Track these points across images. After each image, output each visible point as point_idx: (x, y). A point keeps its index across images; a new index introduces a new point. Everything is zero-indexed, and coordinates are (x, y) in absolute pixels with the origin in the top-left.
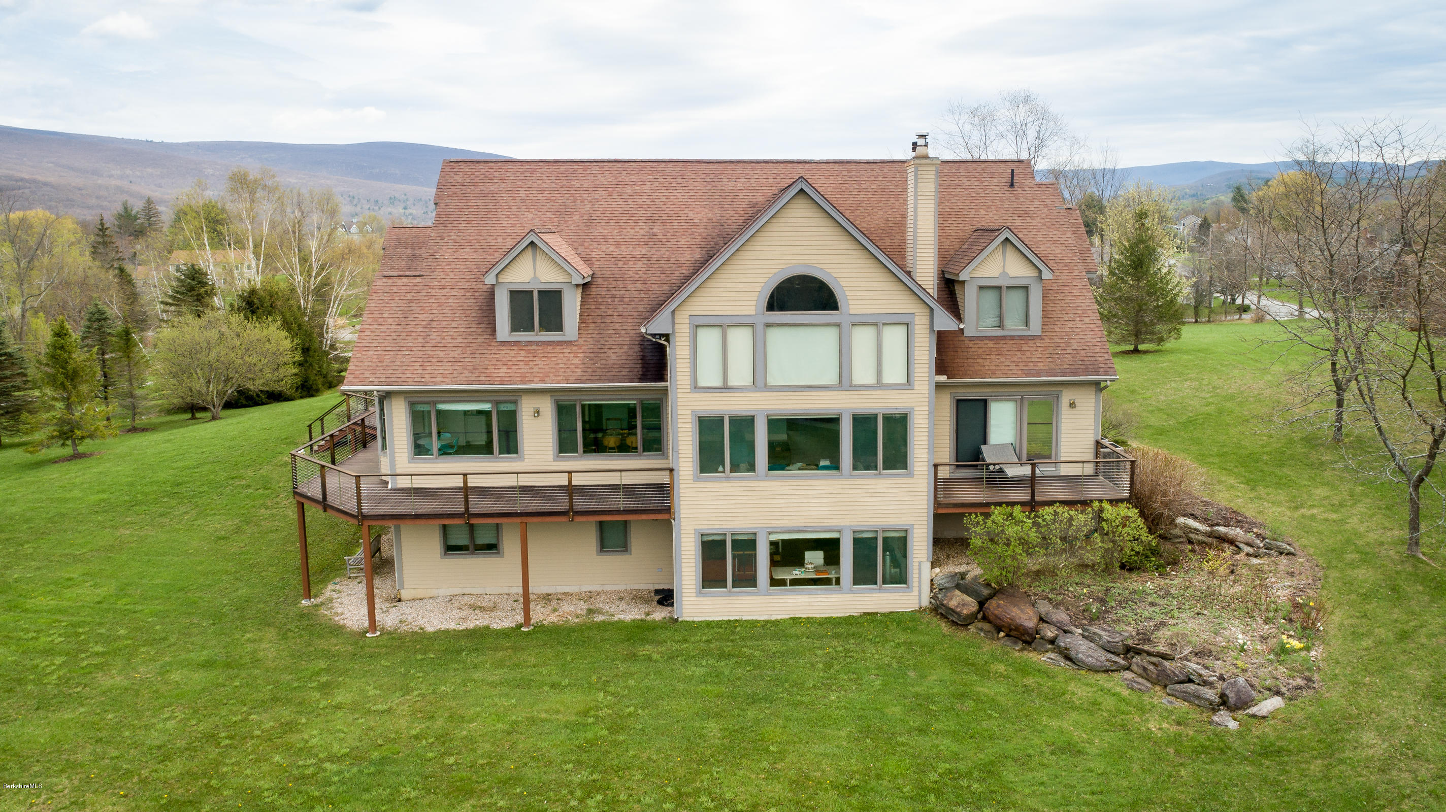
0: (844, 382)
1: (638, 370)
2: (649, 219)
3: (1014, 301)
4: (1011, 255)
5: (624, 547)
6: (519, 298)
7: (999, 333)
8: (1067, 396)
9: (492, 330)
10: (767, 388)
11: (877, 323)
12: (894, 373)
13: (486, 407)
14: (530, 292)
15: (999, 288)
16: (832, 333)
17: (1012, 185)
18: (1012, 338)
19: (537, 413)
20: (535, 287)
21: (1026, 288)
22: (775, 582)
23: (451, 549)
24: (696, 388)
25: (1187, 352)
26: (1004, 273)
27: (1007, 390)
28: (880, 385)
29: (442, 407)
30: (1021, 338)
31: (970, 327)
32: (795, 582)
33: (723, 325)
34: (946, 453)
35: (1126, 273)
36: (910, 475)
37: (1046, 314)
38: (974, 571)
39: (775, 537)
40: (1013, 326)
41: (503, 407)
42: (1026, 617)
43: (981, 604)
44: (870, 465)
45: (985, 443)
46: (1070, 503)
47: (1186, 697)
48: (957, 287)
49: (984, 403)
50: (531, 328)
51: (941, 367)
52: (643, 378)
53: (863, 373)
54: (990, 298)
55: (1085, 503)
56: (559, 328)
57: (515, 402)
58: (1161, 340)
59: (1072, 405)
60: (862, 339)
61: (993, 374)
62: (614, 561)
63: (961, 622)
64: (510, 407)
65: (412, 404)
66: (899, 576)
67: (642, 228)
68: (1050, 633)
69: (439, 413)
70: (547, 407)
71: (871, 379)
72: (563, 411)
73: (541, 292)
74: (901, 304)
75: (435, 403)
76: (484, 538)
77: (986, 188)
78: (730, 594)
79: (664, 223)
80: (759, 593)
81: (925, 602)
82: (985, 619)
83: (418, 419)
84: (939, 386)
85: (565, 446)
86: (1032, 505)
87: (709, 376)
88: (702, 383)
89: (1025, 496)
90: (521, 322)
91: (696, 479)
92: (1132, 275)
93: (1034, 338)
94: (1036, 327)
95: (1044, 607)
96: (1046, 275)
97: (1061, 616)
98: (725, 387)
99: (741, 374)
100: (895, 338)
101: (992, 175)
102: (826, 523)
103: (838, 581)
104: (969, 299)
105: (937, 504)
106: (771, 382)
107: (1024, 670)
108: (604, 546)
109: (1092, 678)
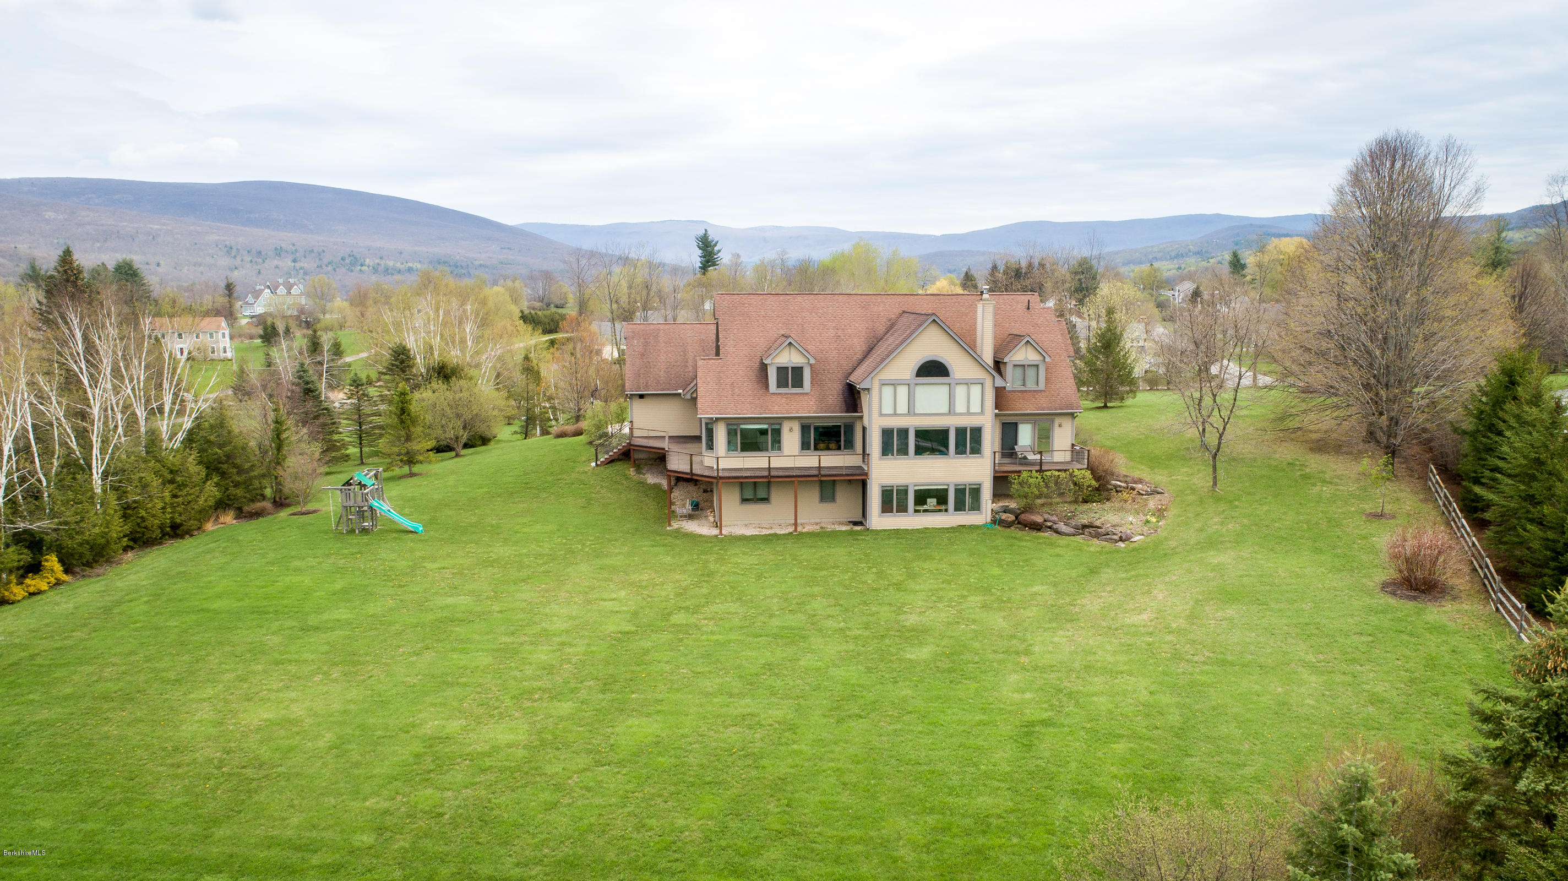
0: (951, 412)
1: (844, 407)
2: (834, 327)
3: (1031, 373)
4: (1030, 349)
5: (833, 499)
6: (782, 371)
7: (1023, 388)
8: (1057, 421)
9: (767, 386)
10: (915, 415)
11: (968, 383)
12: (975, 408)
13: (765, 426)
14: (787, 368)
15: (1024, 366)
16: (946, 388)
17: (1028, 308)
18: (1030, 391)
19: (791, 430)
20: (790, 365)
21: (1037, 366)
22: (916, 511)
23: (744, 500)
24: (881, 415)
25: (1139, 407)
26: (1026, 358)
27: (1029, 417)
28: (969, 413)
29: (743, 426)
30: (1035, 391)
31: (1009, 386)
32: (925, 511)
33: (894, 384)
34: (997, 447)
35: (1100, 352)
36: (983, 457)
37: (1047, 379)
38: (1013, 505)
39: (917, 488)
40: (1031, 385)
41: (774, 427)
42: (1039, 519)
43: (1017, 517)
44: (964, 452)
45: (1016, 444)
46: (1059, 470)
47: (1106, 540)
48: (1002, 366)
49: (1016, 424)
50: (787, 386)
51: (998, 406)
52: (847, 411)
53: (960, 407)
54: (1019, 371)
55: (1065, 471)
56: (801, 386)
57: (780, 424)
58: (1122, 399)
59: (1060, 426)
60: (960, 391)
61: (1021, 409)
62: (828, 507)
63: (1009, 525)
64: (777, 427)
65: (728, 425)
66: (976, 506)
67: (832, 332)
68: (1049, 524)
69: (742, 430)
70: (796, 427)
71: (963, 410)
72: (805, 429)
73: (793, 368)
74: (978, 374)
75: (738, 425)
76: (761, 494)
77: (1014, 310)
78: (895, 516)
79: (843, 330)
80: (909, 516)
81: (989, 520)
82: (1019, 523)
83: (731, 433)
84: (996, 415)
85: (805, 446)
86: (1040, 471)
87: (887, 409)
88: (884, 412)
89: (1038, 468)
90: (782, 383)
91: (880, 459)
92: (1104, 354)
93: (1041, 391)
94: (1042, 386)
95: (1046, 516)
96: (1048, 359)
97: (1055, 518)
98: (895, 414)
99: (902, 408)
100: (976, 390)
101: (1018, 303)
102: (941, 481)
103: (946, 510)
104: (1009, 371)
105: (995, 471)
106: (917, 412)
107: (1038, 538)
108: (823, 499)
109: (1068, 538)
